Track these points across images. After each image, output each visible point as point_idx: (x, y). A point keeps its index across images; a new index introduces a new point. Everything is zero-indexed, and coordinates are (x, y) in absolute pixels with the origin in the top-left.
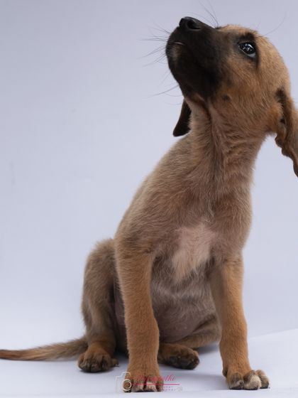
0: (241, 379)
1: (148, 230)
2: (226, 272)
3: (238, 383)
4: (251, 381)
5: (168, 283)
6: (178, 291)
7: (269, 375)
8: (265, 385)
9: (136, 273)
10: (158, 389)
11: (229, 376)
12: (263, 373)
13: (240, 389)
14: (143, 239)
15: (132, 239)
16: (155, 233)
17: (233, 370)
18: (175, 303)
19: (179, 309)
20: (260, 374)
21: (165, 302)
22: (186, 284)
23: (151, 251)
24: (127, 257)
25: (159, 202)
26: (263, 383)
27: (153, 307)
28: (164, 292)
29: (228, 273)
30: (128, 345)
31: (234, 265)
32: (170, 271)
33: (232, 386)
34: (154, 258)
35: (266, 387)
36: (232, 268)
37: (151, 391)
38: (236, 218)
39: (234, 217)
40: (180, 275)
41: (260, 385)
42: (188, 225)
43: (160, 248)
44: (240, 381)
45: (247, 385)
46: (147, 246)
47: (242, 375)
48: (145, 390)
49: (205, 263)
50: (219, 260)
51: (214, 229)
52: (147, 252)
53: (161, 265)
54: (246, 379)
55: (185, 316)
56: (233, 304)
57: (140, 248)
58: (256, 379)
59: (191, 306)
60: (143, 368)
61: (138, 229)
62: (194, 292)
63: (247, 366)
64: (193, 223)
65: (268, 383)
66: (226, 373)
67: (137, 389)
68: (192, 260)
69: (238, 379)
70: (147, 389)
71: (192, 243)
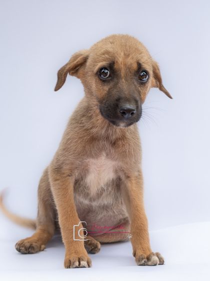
0: (145, 258)
1: (67, 162)
2: (129, 185)
3: (143, 262)
4: (152, 260)
5: (87, 195)
6: (94, 200)
7: (163, 255)
8: (162, 262)
9: (63, 189)
10: (89, 266)
11: (137, 257)
12: (159, 254)
13: (145, 265)
14: (65, 167)
15: (58, 170)
16: (72, 164)
17: (139, 253)
18: (94, 208)
19: (97, 213)
20: (158, 255)
21: (87, 207)
22: (99, 195)
23: (71, 175)
24: (56, 180)
25: (72, 145)
26: (160, 261)
27: (77, 211)
28: (86, 202)
29: (131, 185)
30: (63, 240)
31: (135, 179)
32: (87, 187)
33: (139, 264)
34: (74, 180)
35: (163, 264)
36: (134, 182)
37: (84, 267)
38: (129, 151)
39: (127, 151)
40: (93, 190)
41: (159, 263)
42: (93, 157)
43: (76, 174)
44: (144, 260)
45: (150, 263)
46: (68, 172)
47: (146, 256)
48: (79, 266)
49: (112, 180)
50: (123, 177)
51: (113, 159)
52: (69, 176)
53: (79, 185)
54: (148, 259)
55: (101, 218)
56: (137, 207)
57: (64, 173)
58: (155, 258)
60: (75, 253)
61: (61, 162)
62: (107, 200)
63: (149, 250)
64: (97, 156)
65: (164, 261)
66: (135, 255)
67: (74, 266)
68: (100, 179)
69: (143, 259)
70: (81, 266)
71: (97, 169)
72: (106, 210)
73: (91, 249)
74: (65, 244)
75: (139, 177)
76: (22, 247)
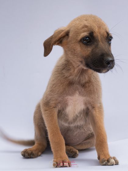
0: (106, 161)
1: (53, 99)
2: (94, 112)
3: (105, 163)
4: (111, 162)
5: (66, 120)
6: (72, 123)
7: (118, 159)
8: (117, 163)
9: (51, 116)
10: (70, 166)
11: (101, 160)
12: (115, 158)
13: (106, 165)
14: (51, 102)
15: (47, 103)
16: (56, 100)
17: (102, 157)
18: (71, 128)
19: (74, 131)
20: (114, 158)
21: (67, 128)
22: (75, 120)
23: (56, 107)
24: (46, 110)
25: (56, 88)
26: (116, 162)
27: (60, 130)
28: (66, 125)
29: (96, 113)
30: (52, 149)
31: (98, 109)
32: (66, 115)
33: (102, 164)
34: (57, 110)
35: (117, 164)
36: (97, 110)
37: (66, 167)
38: (93, 90)
39: (92, 90)
40: (71, 117)
41: (115, 163)
42: (70, 95)
43: (59, 106)
44: (105, 162)
45: (109, 164)
46: (53, 105)
47: (106, 159)
48: (63, 166)
49: (83, 109)
50: (90, 108)
51: (83, 95)
52: (54, 108)
53: (61, 114)
54: (108, 161)
55: (77, 134)
56: (99, 127)
57: (51, 106)
58: (112, 161)
59: (79, 130)
60: (60, 157)
61: (49, 99)
62: (79, 123)
63: (108, 155)
64: (72, 94)
65: (118, 163)
66: (99, 158)
67: (60, 166)
68: (75, 110)
69: (104, 161)
70: (64, 166)
71: (73, 103)
72: (79, 128)
73: (72, 155)
74: (53, 152)
75: (101, 108)
76: (26, 153)
